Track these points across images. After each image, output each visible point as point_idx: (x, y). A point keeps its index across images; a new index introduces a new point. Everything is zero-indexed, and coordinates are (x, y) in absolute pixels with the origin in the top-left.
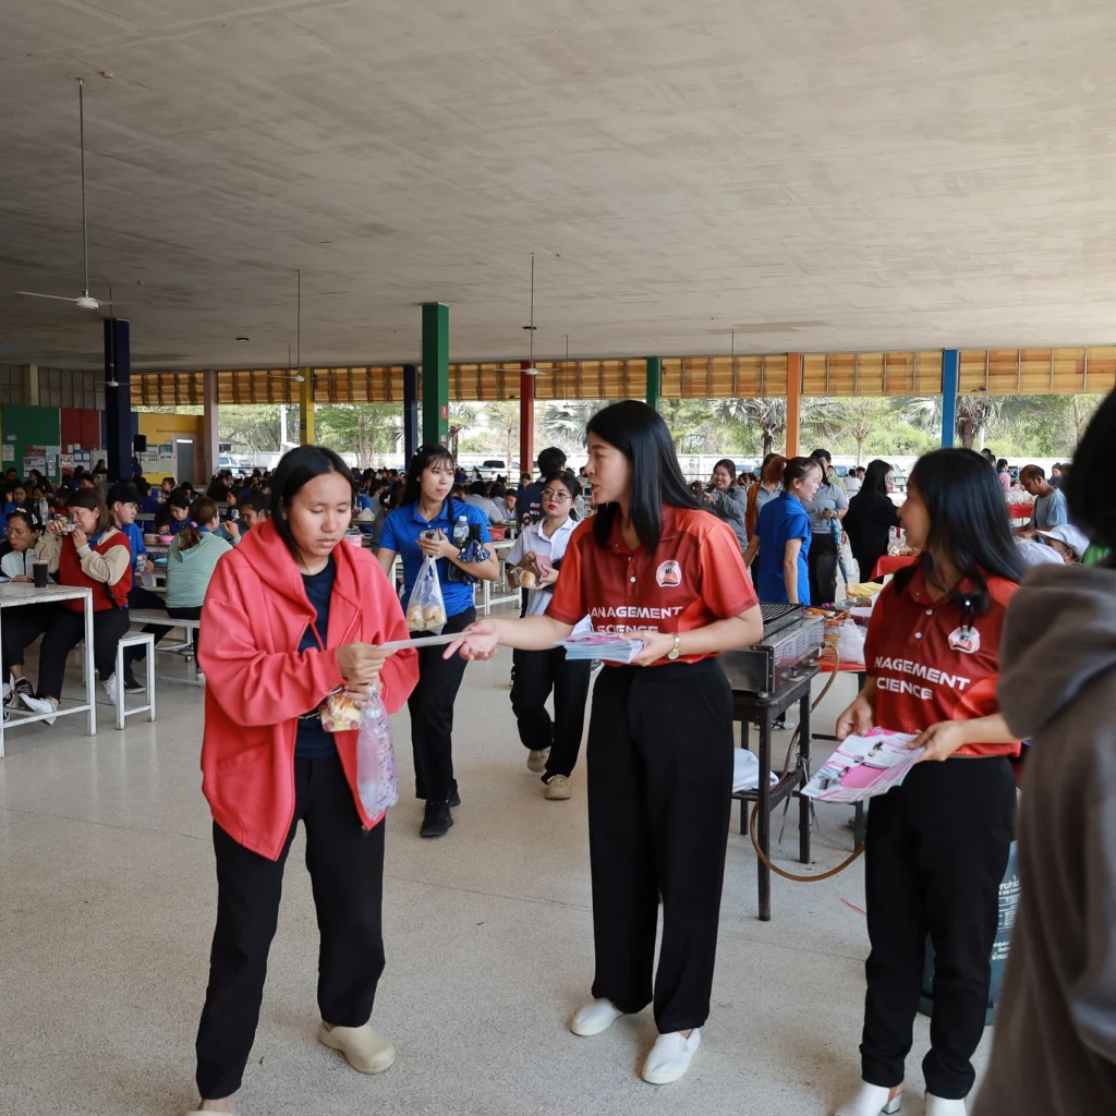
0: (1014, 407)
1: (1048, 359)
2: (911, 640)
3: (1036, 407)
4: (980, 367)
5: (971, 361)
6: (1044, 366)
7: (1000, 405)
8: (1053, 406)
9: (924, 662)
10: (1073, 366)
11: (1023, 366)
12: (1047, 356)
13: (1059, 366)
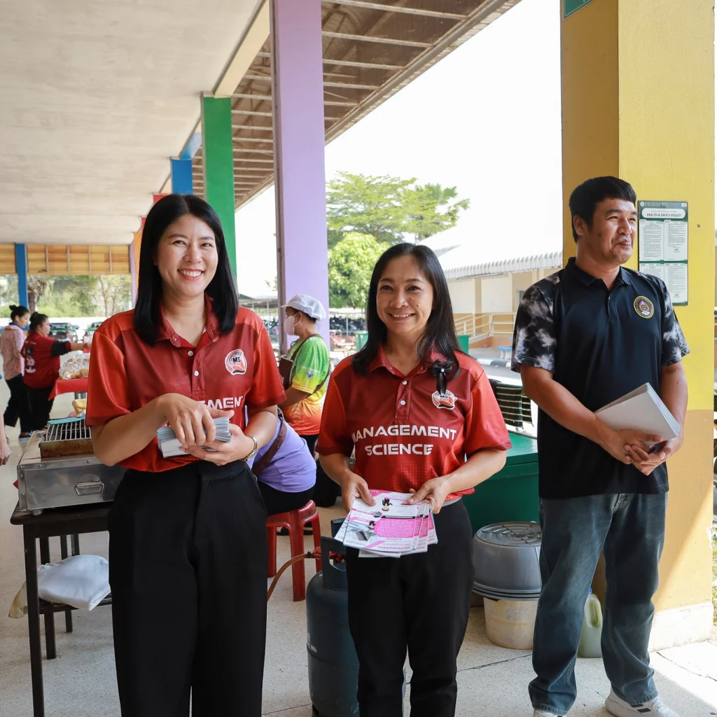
0: (61, 284)
1: (86, 252)
2: (398, 407)
3: (76, 283)
4: (42, 256)
5: (34, 251)
6: (84, 256)
7: (52, 282)
8: (88, 283)
9: (420, 423)
10: (102, 257)
11: (70, 256)
12: (85, 250)
13: (95, 257)
